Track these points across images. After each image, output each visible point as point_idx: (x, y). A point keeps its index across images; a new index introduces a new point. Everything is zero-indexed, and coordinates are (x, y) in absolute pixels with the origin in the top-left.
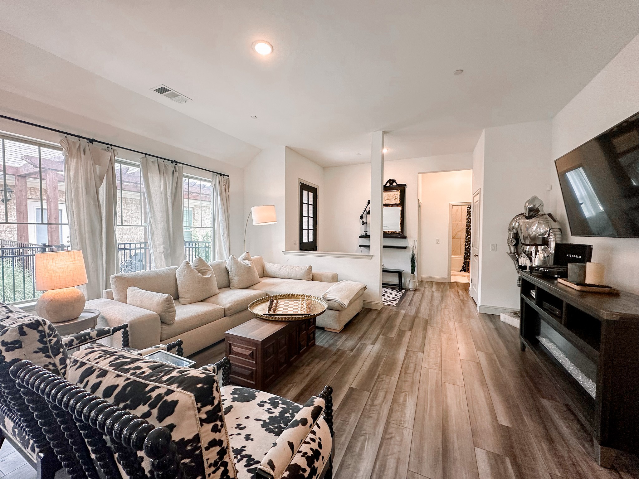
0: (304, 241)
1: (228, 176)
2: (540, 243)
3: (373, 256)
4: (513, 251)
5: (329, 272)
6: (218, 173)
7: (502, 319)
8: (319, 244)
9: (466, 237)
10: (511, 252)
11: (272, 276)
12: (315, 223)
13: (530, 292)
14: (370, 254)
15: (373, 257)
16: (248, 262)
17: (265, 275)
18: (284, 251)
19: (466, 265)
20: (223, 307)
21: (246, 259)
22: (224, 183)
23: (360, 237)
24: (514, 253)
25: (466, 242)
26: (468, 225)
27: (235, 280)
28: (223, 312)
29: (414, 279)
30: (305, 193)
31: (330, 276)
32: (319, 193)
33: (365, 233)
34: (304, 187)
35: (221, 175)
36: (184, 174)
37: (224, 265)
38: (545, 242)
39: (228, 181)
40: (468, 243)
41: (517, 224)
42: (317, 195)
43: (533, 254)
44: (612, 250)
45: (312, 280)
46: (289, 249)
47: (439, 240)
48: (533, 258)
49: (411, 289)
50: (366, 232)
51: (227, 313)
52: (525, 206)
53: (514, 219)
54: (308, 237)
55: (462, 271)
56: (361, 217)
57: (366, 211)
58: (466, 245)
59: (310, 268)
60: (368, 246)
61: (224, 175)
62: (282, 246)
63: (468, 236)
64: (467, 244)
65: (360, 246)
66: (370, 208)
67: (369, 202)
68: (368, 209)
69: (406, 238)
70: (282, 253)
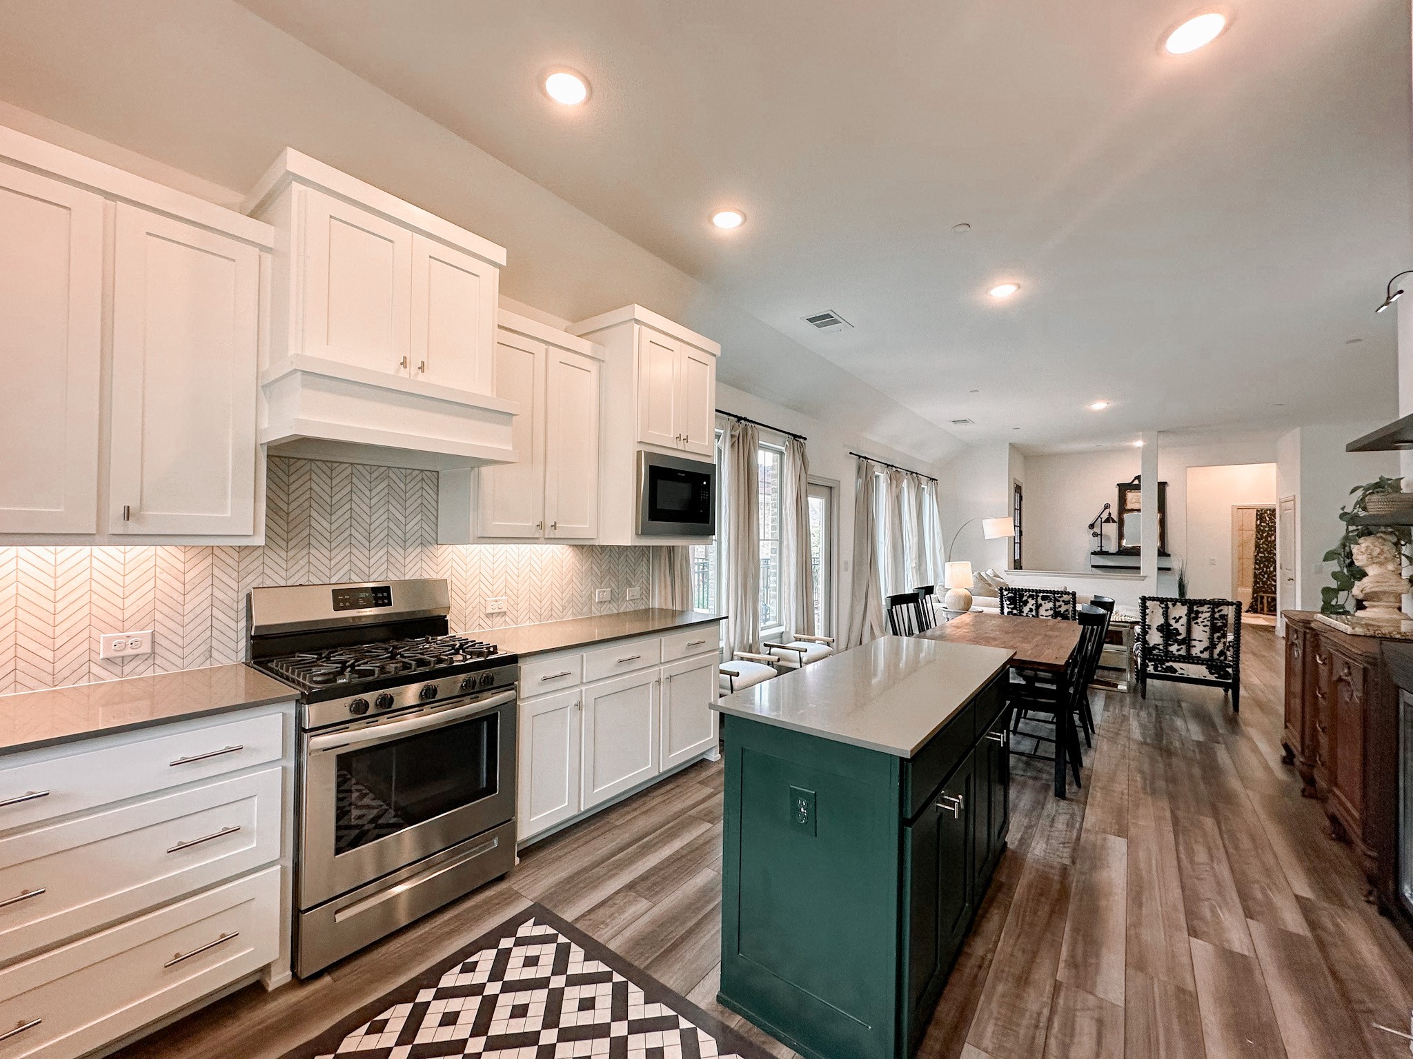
1: (937, 480)
3: (1146, 580)
8: (1023, 563)
9: (1256, 556)
12: (1021, 534)
14: (1143, 578)
18: (1007, 570)
19: (1256, 601)
23: (1092, 553)
25: (1256, 563)
26: (1259, 536)
32: (1023, 493)
33: (1100, 548)
34: (1016, 487)
40: (1260, 566)
42: (1022, 496)
47: (1213, 560)
50: (1101, 546)
55: (1250, 611)
56: (1092, 526)
57: (1101, 518)
58: (1255, 569)
62: (1003, 563)
63: (1260, 555)
64: (1257, 567)
65: (1093, 566)
66: (1110, 514)
67: (1107, 507)
68: (1105, 516)
69: (1169, 555)
70: (1005, 573)
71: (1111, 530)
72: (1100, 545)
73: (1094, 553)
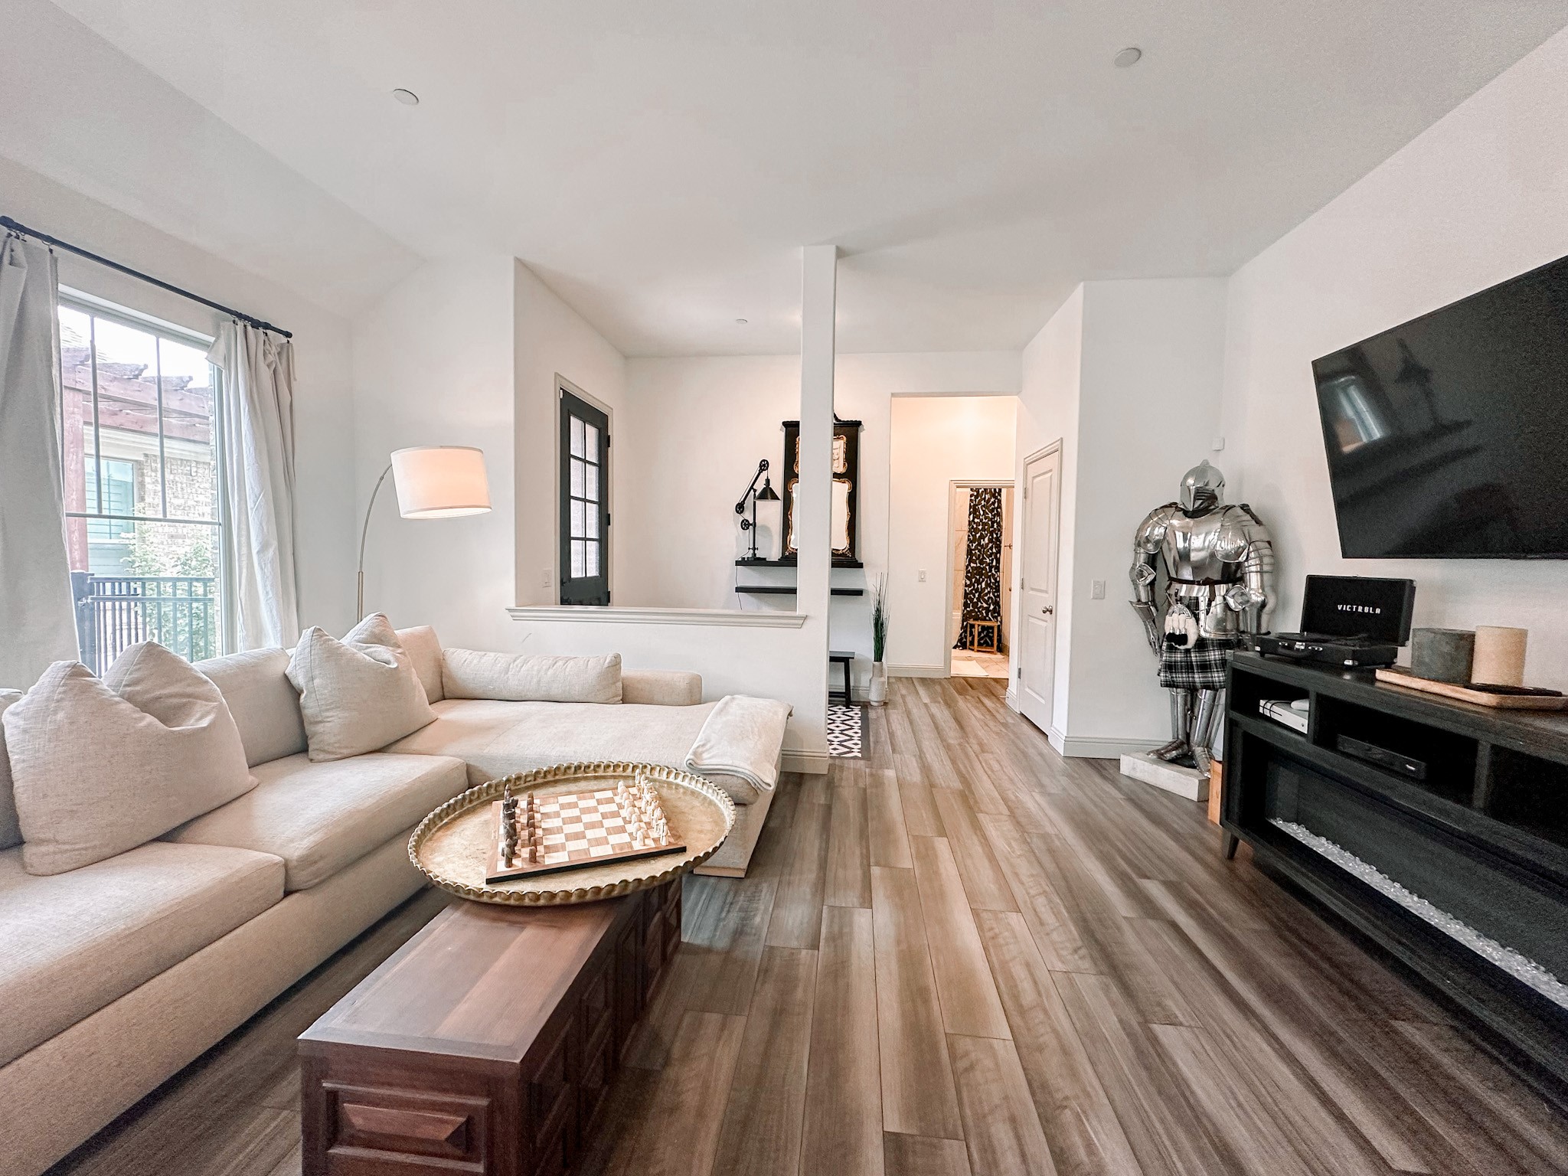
0: (572, 576)
1: (288, 335)
3: (806, 618)
4: (1144, 600)
5: (677, 675)
6: (240, 316)
7: (1125, 769)
8: (615, 585)
9: (967, 567)
10: (1139, 600)
11: (478, 693)
12: (605, 520)
13: (1258, 705)
14: (798, 613)
15: (807, 622)
16: (383, 652)
17: (446, 691)
18: (513, 606)
20: (277, 859)
21: (377, 638)
22: (270, 358)
23: (738, 563)
24: (1146, 603)
25: (967, 577)
26: (971, 537)
27: (329, 726)
28: (280, 879)
29: (881, 676)
30: (575, 423)
31: (683, 685)
32: (615, 430)
33: (751, 551)
34: (572, 406)
35: (256, 324)
36: (61, 287)
37: (277, 669)
39: (285, 352)
40: (971, 581)
41: (1159, 532)
42: (609, 437)
43: (1203, 606)
45: (624, 701)
46: (527, 600)
47: (923, 573)
48: (1202, 616)
49: (872, 703)
50: (754, 549)
51: (300, 878)
52: (1183, 484)
53: (1150, 517)
54: (584, 564)
55: (959, 647)
56: (740, 508)
57: (755, 491)
58: (966, 586)
59: (616, 663)
60: (793, 591)
61: (267, 326)
62: (505, 590)
63: (972, 565)
64: (968, 582)
65: (738, 590)
66: (768, 481)
67: (764, 466)
68: (760, 486)
69: (861, 566)
70: (508, 615)
71: (770, 513)
72: (751, 547)
73: (742, 563)
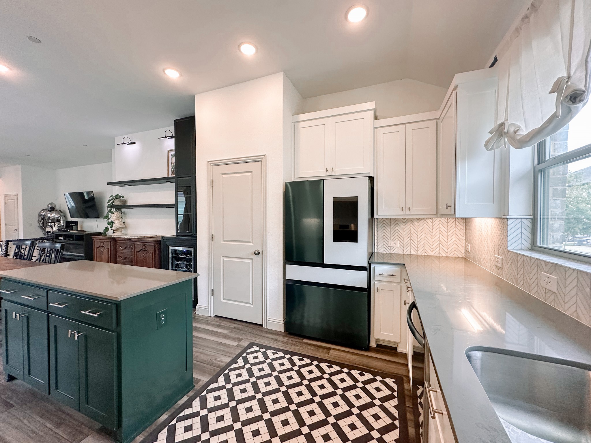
2: (56, 221)
38: (58, 221)
41: (43, 214)
44: (82, 222)
52: (48, 206)
53: (41, 211)
